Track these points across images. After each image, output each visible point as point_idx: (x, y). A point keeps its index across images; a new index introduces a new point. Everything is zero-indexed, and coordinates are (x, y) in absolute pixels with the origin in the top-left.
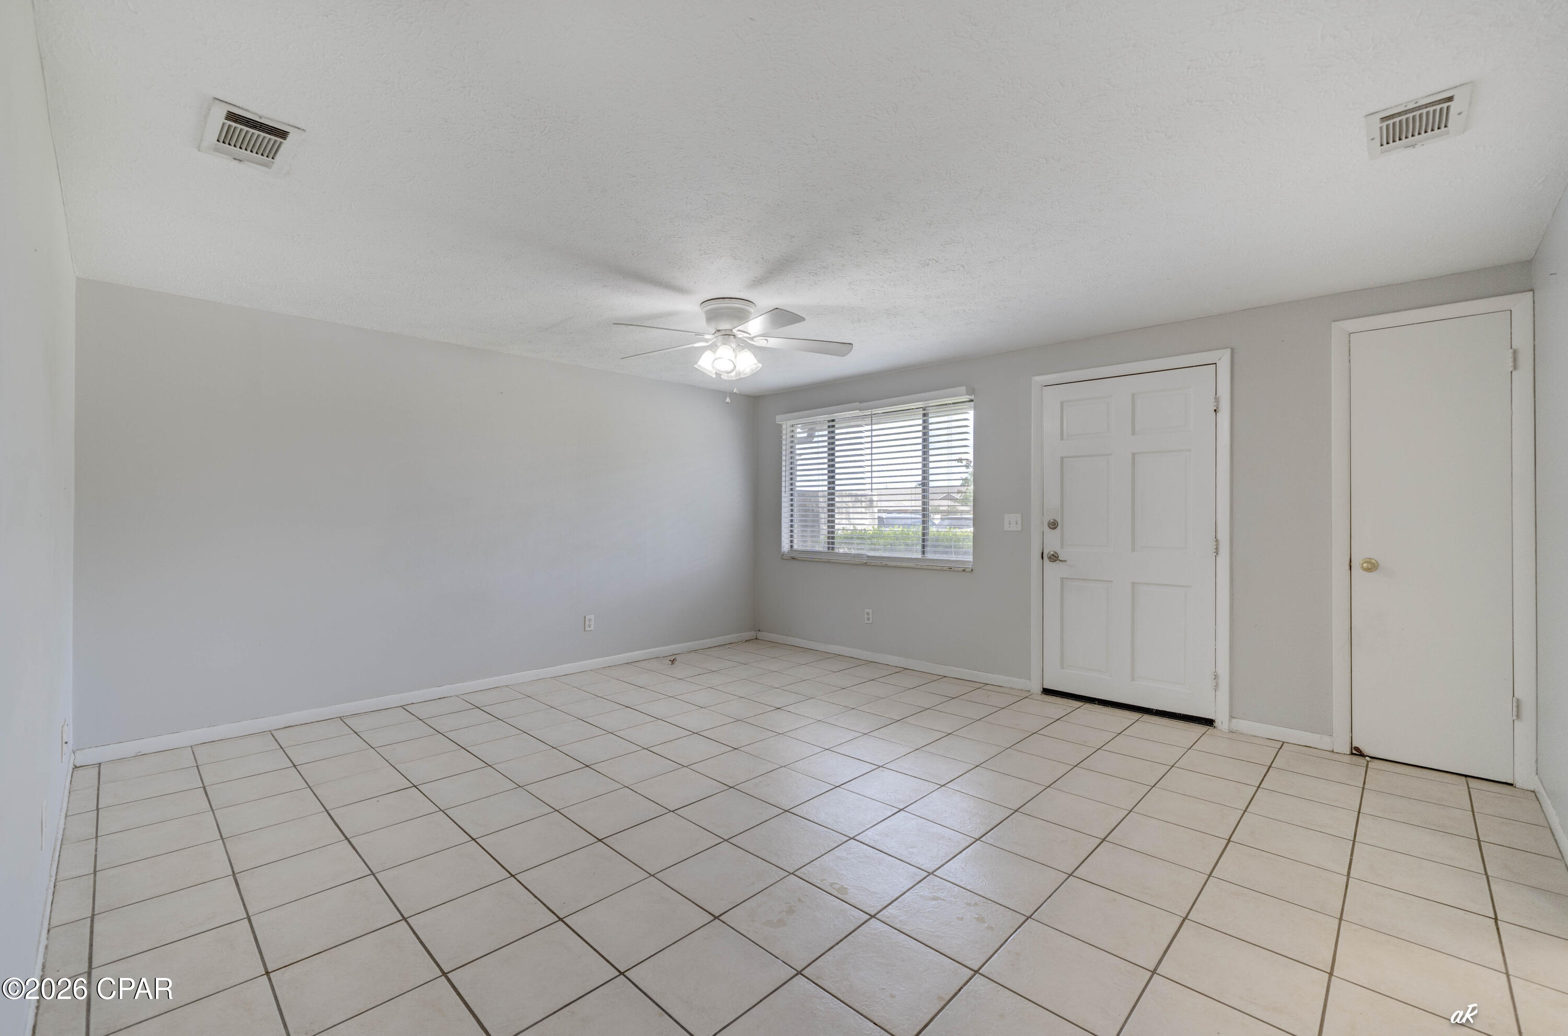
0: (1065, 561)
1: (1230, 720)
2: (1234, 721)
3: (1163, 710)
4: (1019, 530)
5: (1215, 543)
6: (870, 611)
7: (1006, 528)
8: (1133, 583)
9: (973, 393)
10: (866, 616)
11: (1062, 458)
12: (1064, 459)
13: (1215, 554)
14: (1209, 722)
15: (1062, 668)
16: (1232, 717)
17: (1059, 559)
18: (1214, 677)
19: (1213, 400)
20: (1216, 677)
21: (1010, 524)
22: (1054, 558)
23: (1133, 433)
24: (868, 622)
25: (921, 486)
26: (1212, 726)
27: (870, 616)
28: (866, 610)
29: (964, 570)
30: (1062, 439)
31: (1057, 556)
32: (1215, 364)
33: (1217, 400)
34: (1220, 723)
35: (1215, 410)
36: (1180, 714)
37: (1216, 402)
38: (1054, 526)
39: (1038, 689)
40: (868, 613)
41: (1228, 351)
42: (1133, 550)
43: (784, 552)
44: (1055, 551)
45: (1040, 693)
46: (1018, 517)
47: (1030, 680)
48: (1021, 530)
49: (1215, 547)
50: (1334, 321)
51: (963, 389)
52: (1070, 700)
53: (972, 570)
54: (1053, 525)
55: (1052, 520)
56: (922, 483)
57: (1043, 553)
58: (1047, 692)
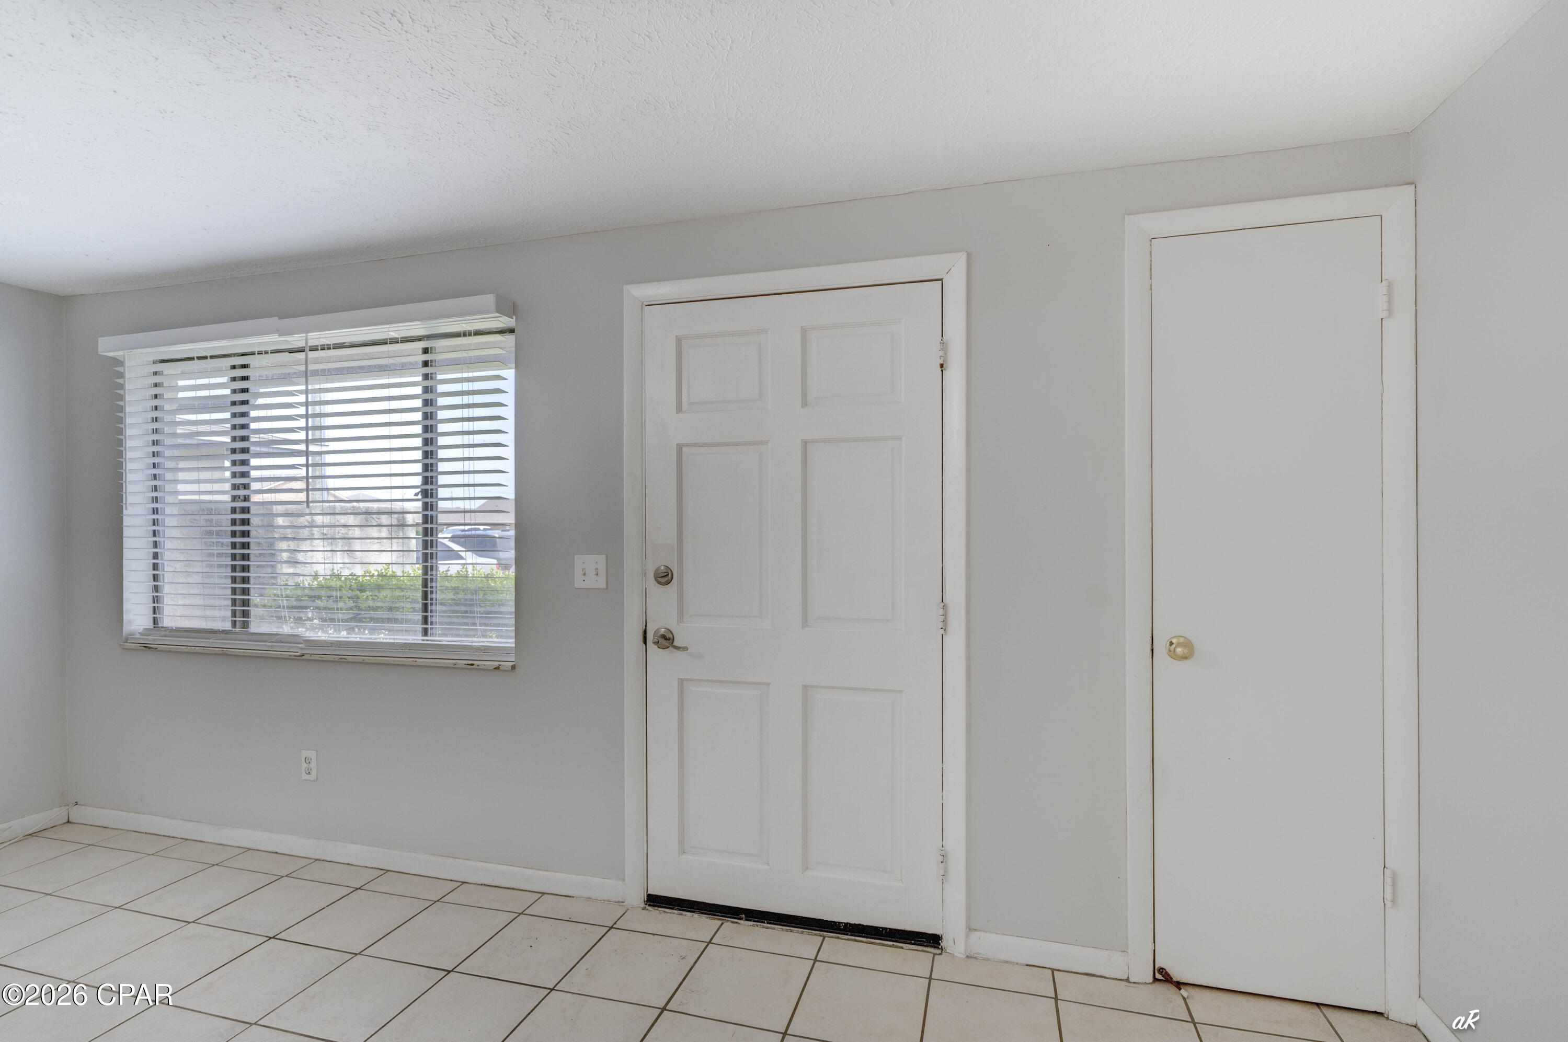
0: (685, 649)
1: (967, 936)
2: (974, 936)
3: (857, 923)
4: (601, 587)
5: (941, 612)
6: (312, 754)
7: (578, 582)
8: (806, 688)
9: (514, 313)
10: (304, 765)
11: (680, 447)
12: (684, 449)
13: (942, 631)
14: (932, 941)
15: (683, 852)
16: (970, 929)
17: (675, 644)
18: (941, 858)
19: (939, 346)
20: (944, 858)
21: (584, 574)
22: (667, 640)
23: (805, 404)
24: (308, 777)
25: (420, 497)
26: (938, 948)
27: (313, 765)
28: (305, 754)
29: (497, 668)
30: (679, 409)
31: (671, 636)
32: (941, 280)
33: (944, 345)
34: (951, 943)
35: (942, 366)
36: (885, 929)
37: (942, 350)
38: (666, 579)
39: (638, 898)
40: (308, 760)
41: (963, 257)
42: (805, 624)
43: (132, 634)
44: (668, 627)
45: (643, 905)
46: (600, 561)
47: (624, 880)
48: (605, 587)
49: (942, 618)
50: (1129, 214)
51: (489, 299)
52: (696, 915)
53: (513, 667)
54: (665, 577)
55: (662, 568)
56: (422, 489)
57: (645, 632)
58: (655, 901)
